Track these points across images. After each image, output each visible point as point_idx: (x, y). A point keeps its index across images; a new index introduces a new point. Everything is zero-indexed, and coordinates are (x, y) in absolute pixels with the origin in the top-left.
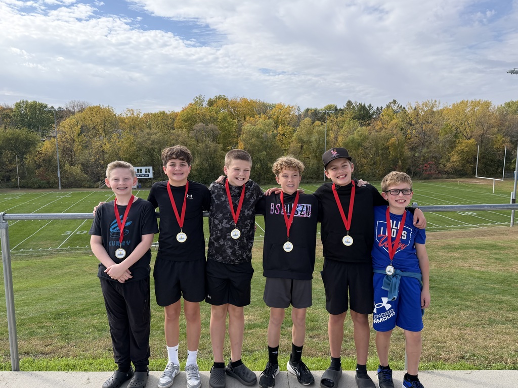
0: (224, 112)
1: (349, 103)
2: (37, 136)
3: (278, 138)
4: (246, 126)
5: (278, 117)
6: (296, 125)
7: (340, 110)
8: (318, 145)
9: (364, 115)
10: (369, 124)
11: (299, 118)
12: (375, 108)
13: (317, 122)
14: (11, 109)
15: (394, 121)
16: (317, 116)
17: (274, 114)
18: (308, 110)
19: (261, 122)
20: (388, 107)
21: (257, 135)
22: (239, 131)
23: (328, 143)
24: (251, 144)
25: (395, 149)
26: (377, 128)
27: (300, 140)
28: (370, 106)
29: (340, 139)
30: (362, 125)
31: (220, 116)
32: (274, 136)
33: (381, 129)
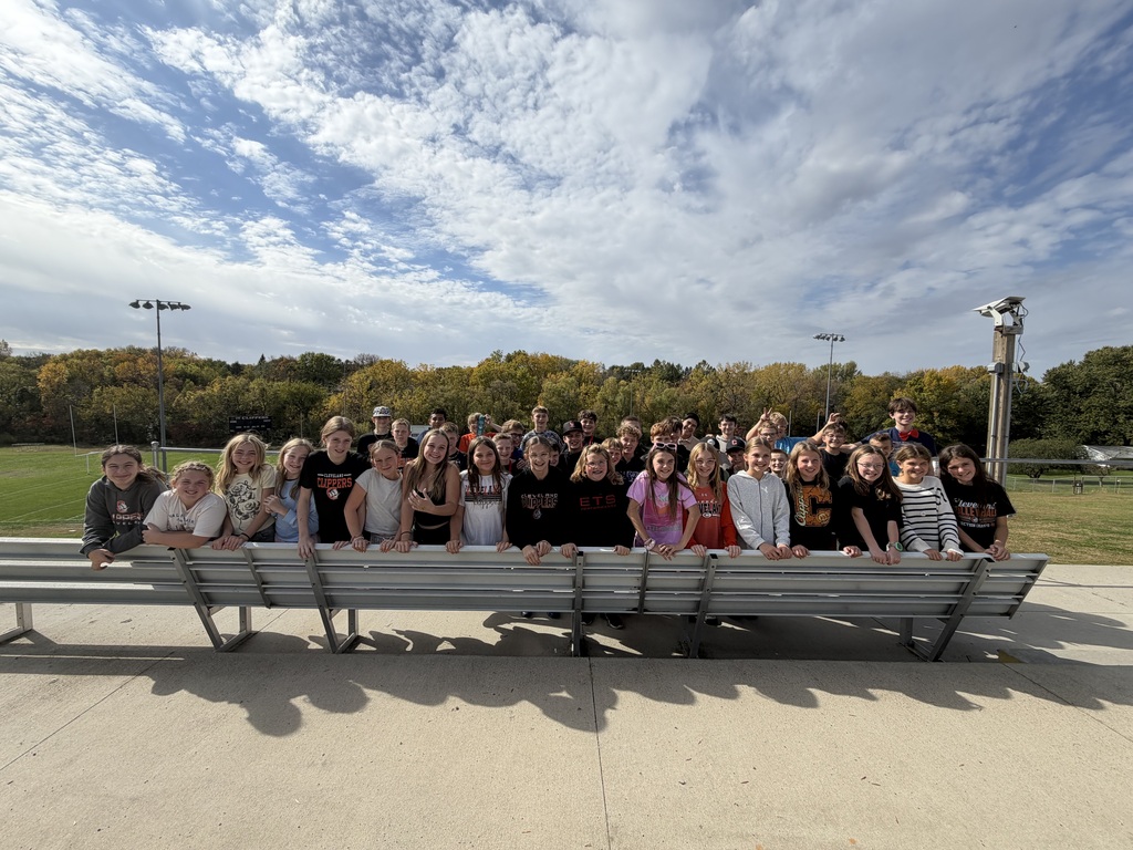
0: (523, 369)
1: (657, 362)
2: (323, 390)
3: (581, 397)
4: (547, 384)
5: (581, 375)
6: (600, 384)
7: (648, 369)
8: (624, 405)
9: (673, 375)
10: (678, 385)
11: (605, 375)
12: (684, 369)
13: (622, 382)
14: (295, 361)
15: (704, 383)
16: (623, 374)
17: (577, 371)
18: (613, 367)
19: (563, 379)
20: (698, 367)
21: (559, 394)
22: (539, 389)
23: (634, 403)
24: (551, 403)
25: (705, 412)
26: (686, 390)
27: (605, 400)
28: (679, 366)
29: (647, 400)
30: (670, 386)
31: (519, 374)
32: (577, 395)
33: (690, 391)
